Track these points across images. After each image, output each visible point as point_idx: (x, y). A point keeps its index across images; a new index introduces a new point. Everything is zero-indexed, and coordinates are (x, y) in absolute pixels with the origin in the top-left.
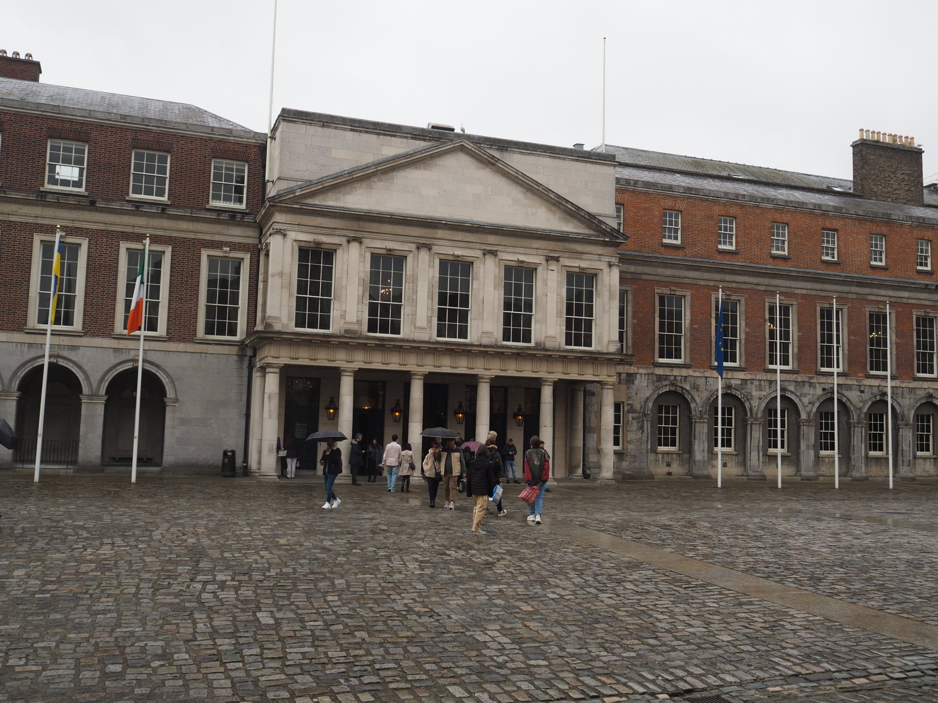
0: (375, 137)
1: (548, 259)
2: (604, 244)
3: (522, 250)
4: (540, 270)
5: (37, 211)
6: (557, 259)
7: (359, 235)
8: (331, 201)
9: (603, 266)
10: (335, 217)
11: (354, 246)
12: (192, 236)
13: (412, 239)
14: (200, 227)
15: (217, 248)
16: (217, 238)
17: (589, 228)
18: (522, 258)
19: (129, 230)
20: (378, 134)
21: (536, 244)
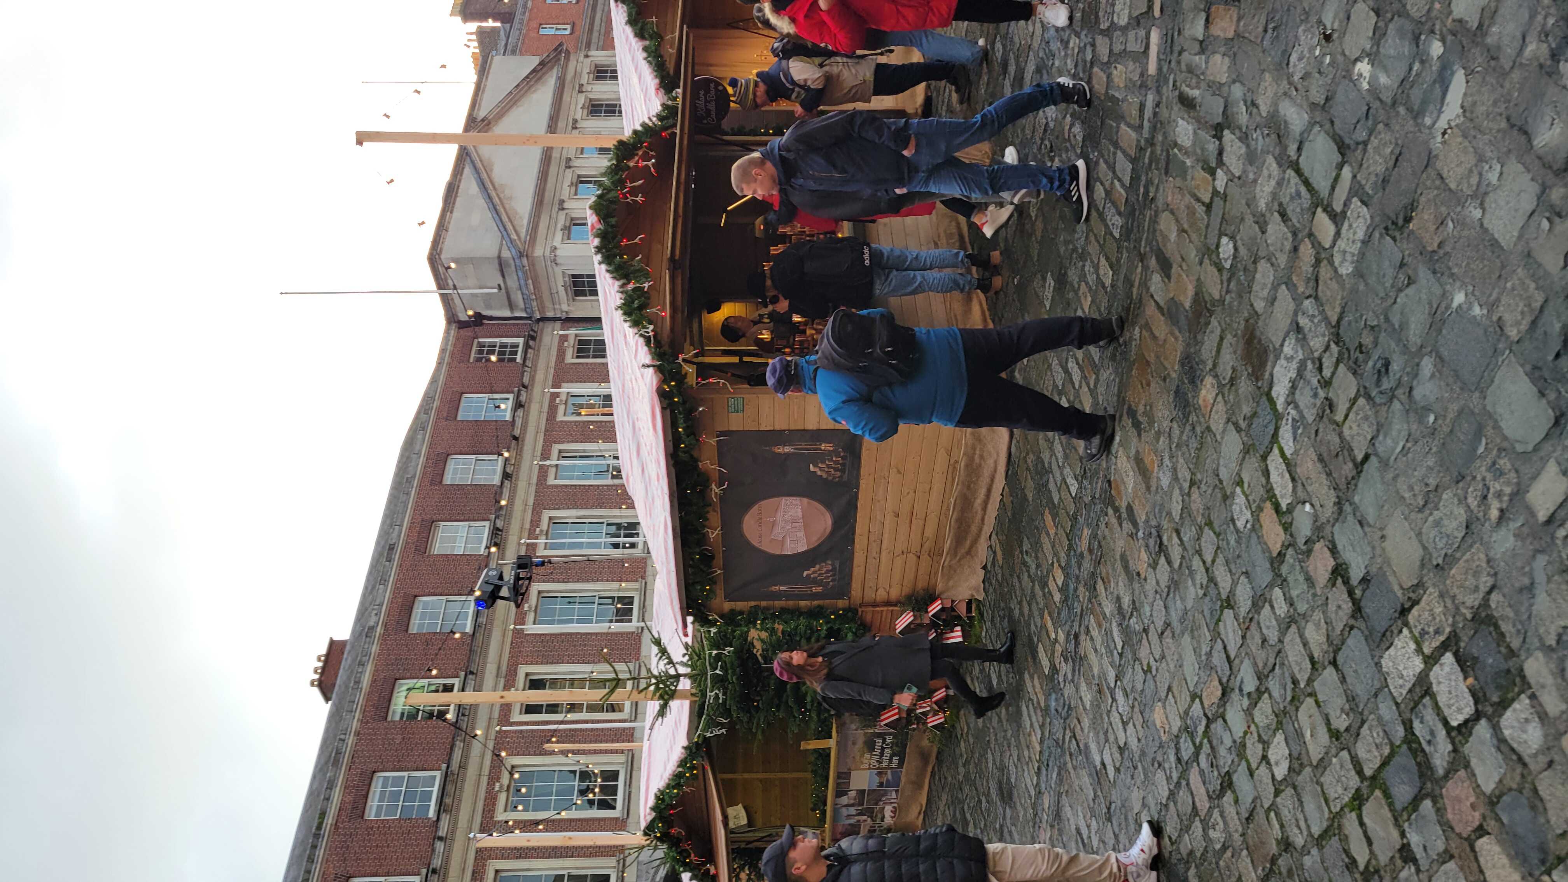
0: (458, 199)
1: (580, 92)
2: (567, 58)
3: (572, 107)
4: (591, 96)
5: (522, 484)
6: (581, 85)
7: (556, 201)
8: (523, 223)
9: (589, 60)
10: (539, 217)
11: (566, 205)
12: (552, 371)
13: (561, 170)
14: (541, 364)
15: (564, 353)
16: (554, 352)
17: (552, 68)
18: (580, 105)
19: (544, 416)
20: (456, 196)
21: (566, 97)
